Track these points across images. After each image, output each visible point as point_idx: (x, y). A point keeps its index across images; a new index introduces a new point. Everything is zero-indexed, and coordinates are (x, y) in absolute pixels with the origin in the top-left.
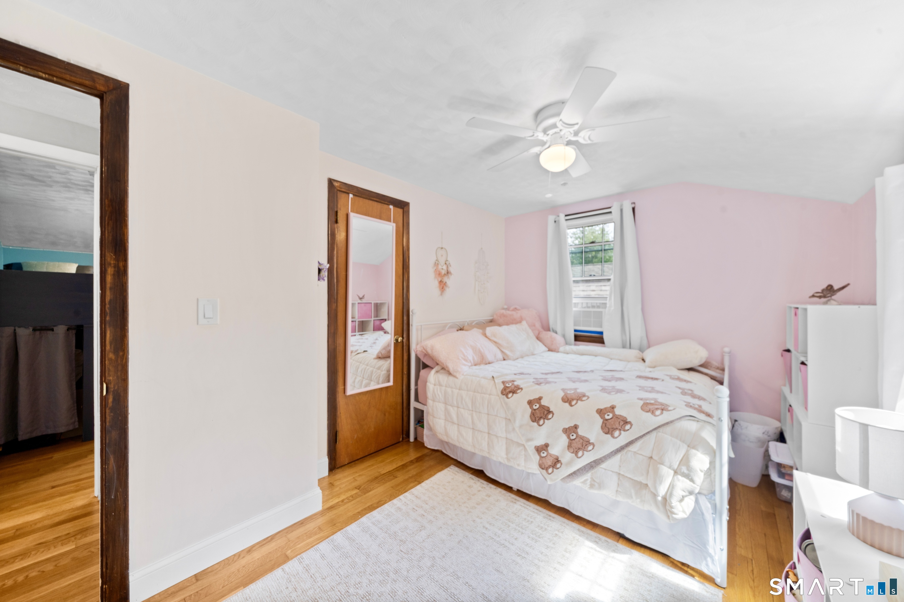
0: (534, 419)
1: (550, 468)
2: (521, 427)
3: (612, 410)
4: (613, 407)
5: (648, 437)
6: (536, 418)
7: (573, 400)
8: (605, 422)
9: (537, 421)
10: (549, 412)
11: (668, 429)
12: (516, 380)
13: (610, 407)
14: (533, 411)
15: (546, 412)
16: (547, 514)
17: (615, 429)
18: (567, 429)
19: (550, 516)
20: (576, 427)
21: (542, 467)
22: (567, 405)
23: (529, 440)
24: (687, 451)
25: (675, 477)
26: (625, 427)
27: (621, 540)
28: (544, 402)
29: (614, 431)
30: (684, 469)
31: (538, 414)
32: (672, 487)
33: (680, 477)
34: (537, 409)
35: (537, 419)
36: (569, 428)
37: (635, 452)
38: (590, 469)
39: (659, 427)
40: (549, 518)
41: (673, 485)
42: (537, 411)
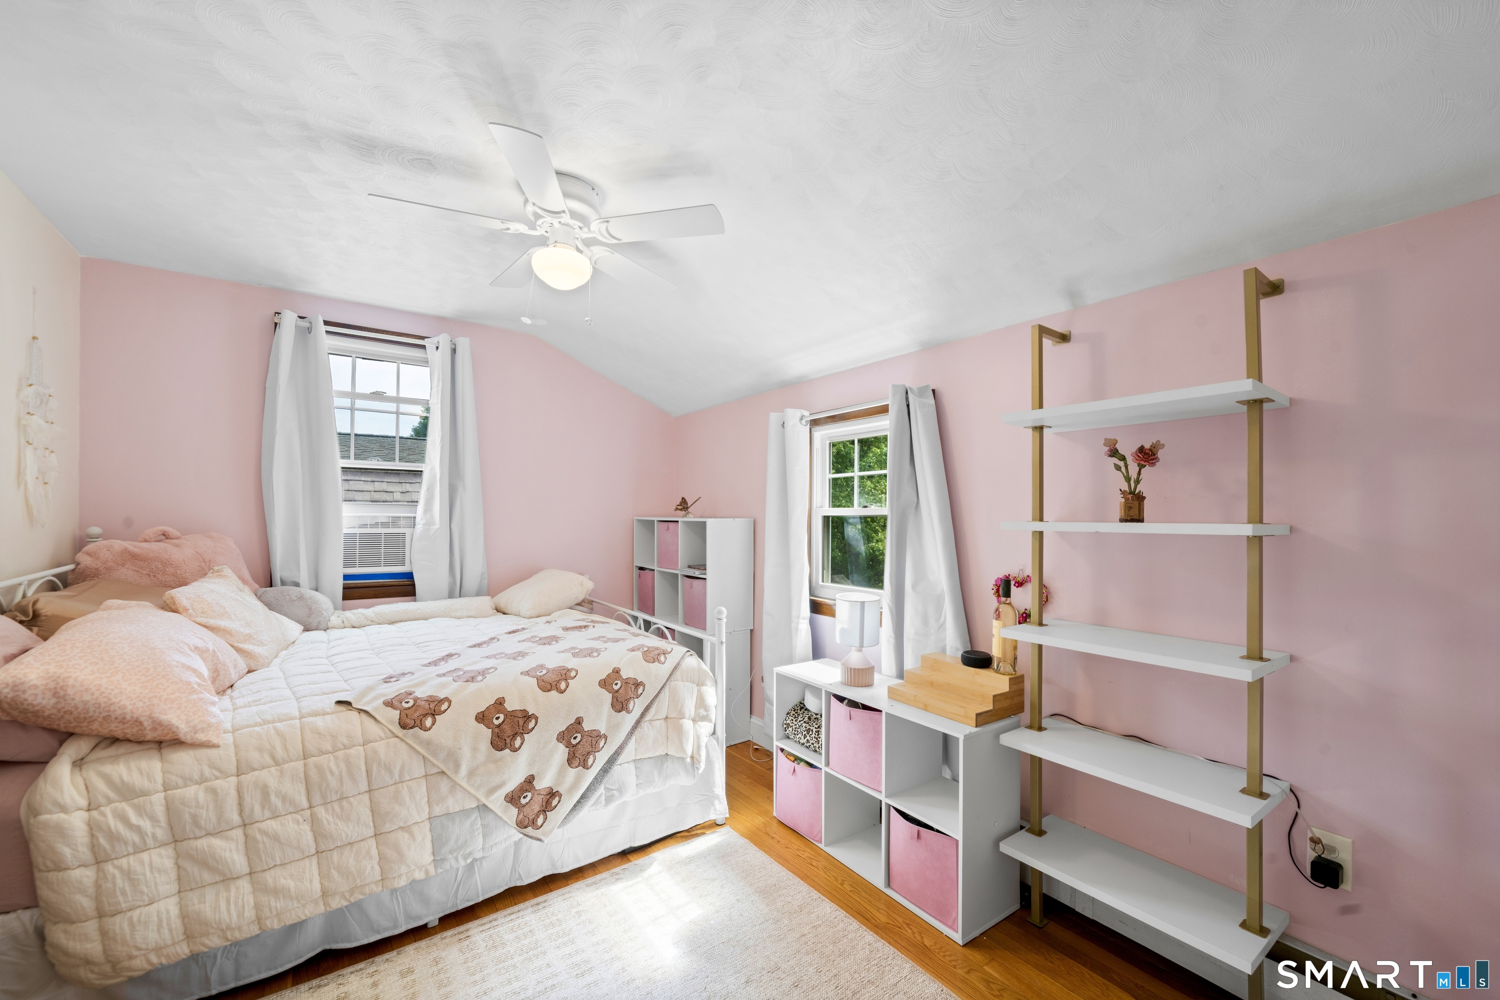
0: (501, 744)
1: (538, 817)
2: (471, 774)
3: (617, 675)
4: (617, 671)
5: (663, 692)
6: (505, 740)
7: (558, 682)
8: (616, 694)
9: (509, 746)
10: (527, 717)
11: (678, 674)
12: (412, 690)
13: (613, 672)
14: (496, 730)
15: (521, 722)
16: (532, 906)
17: (628, 700)
18: (563, 732)
19: (538, 904)
20: (579, 721)
21: (522, 825)
22: (554, 693)
23: (492, 791)
24: (699, 691)
25: (697, 726)
26: (637, 692)
27: (630, 857)
28: (510, 706)
29: (629, 702)
30: (702, 712)
31: (508, 730)
32: (698, 738)
33: (700, 723)
34: (503, 722)
35: (508, 741)
36: (567, 729)
37: (650, 720)
38: (604, 776)
39: (671, 675)
40: (540, 906)
41: (698, 736)
42: (504, 726)
